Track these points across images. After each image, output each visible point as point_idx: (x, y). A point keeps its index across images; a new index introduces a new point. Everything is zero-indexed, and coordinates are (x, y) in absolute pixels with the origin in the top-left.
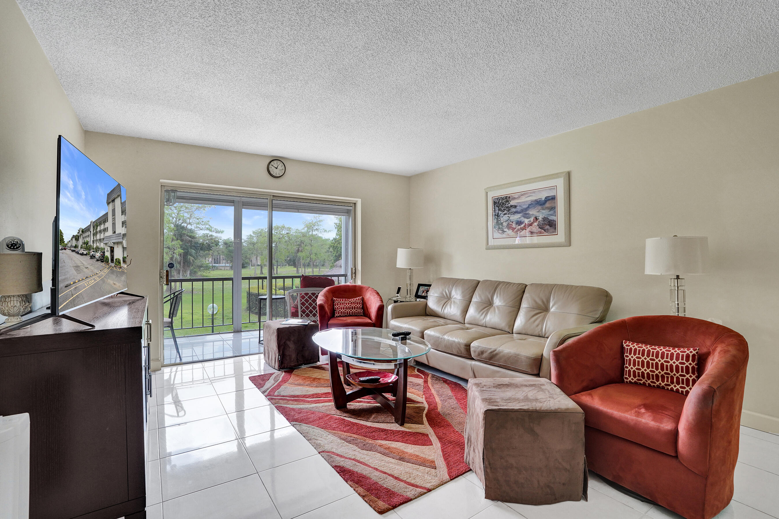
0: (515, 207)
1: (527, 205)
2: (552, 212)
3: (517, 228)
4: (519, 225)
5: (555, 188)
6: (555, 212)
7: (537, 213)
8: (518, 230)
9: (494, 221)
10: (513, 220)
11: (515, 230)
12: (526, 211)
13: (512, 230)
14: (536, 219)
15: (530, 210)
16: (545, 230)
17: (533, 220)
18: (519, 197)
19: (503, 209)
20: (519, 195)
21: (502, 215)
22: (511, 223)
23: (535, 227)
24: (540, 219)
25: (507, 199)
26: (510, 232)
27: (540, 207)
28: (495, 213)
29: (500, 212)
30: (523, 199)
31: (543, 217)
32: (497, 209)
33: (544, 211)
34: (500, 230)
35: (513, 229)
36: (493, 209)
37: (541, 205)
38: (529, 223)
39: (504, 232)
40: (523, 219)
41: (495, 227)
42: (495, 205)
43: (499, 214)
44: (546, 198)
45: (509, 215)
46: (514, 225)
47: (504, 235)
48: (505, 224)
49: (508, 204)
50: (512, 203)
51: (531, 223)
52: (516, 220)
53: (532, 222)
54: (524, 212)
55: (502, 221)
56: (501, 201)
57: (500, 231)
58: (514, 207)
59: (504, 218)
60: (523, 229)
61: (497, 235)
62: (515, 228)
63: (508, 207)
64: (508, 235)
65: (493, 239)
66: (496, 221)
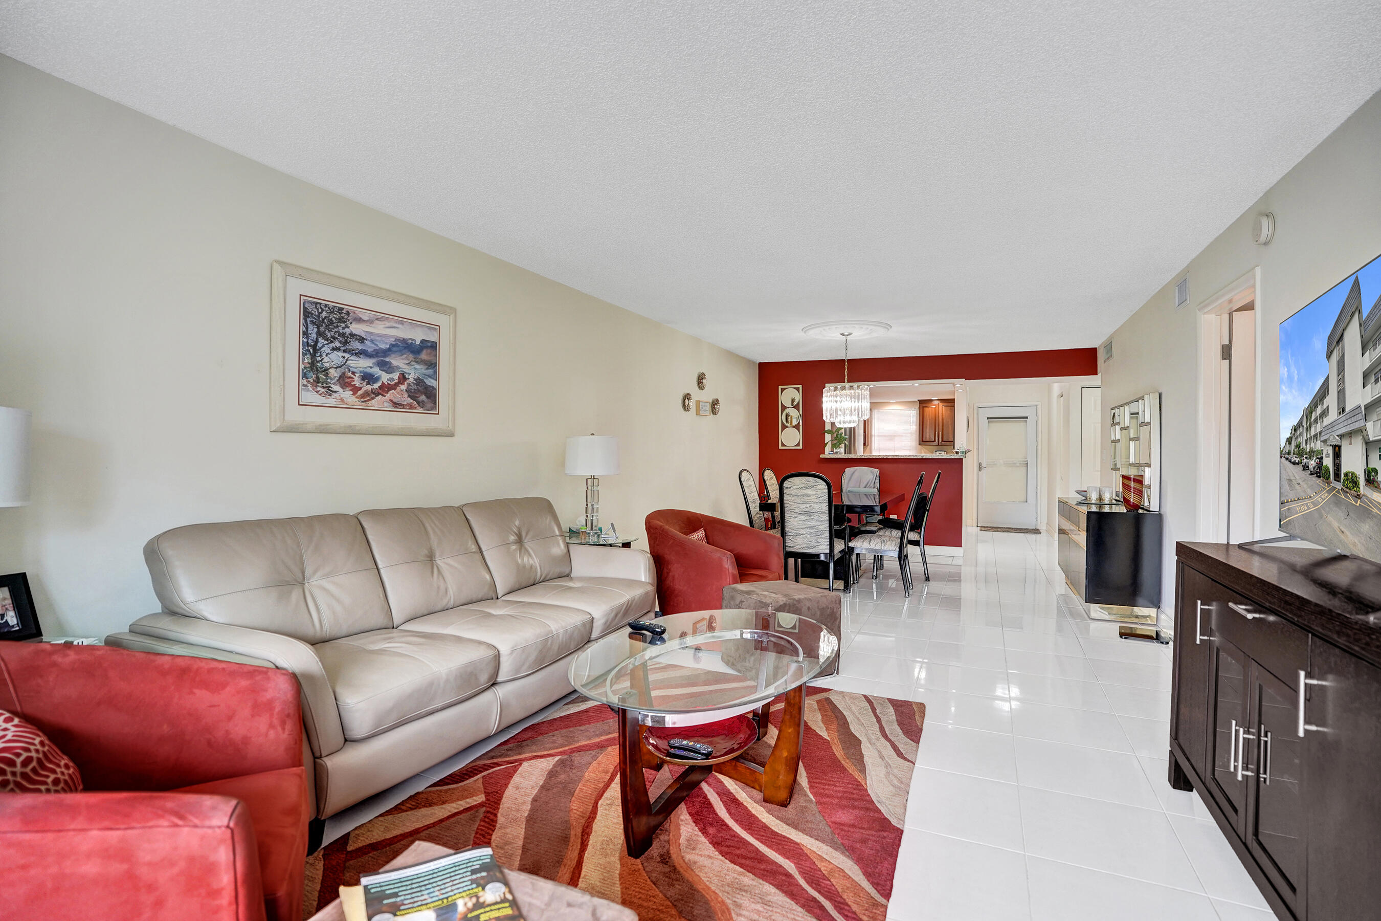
0: (362, 340)
1: (386, 343)
2: (430, 371)
3: (364, 389)
4: (368, 383)
5: (436, 329)
6: (435, 372)
7: (406, 367)
8: (366, 394)
9: (303, 360)
10: (356, 368)
11: (360, 393)
12: (385, 356)
13: (351, 390)
14: (403, 378)
15: (393, 356)
16: (418, 403)
17: (399, 378)
18: (370, 322)
19: (329, 335)
20: (372, 316)
21: (326, 349)
22: (350, 374)
23: (400, 394)
24: (411, 378)
25: (341, 315)
26: (347, 394)
27: (411, 356)
28: (308, 338)
29: (320, 340)
30: (379, 329)
31: (416, 377)
32: (313, 330)
33: (418, 366)
34: (320, 385)
35: (355, 390)
36: (303, 328)
37: (413, 352)
38: (389, 382)
39: (330, 392)
40: (376, 371)
41: (305, 376)
42: (308, 320)
43: (320, 345)
44: (423, 341)
45: (347, 355)
46: (357, 382)
47: (331, 401)
48: (333, 373)
49: (344, 328)
50: (356, 328)
51: (393, 383)
52: (361, 369)
53: (397, 381)
54: (381, 356)
55: (327, 365)
56: (324, 314)
57: (319, 389)
58: (359, 340)
59: (331, 358)
60: (376, 393)
61: (311, 396)
62: (360, 389)
63: (343, 335)
64: (342, 400)
65: (299, 404)
66: (308, 359)
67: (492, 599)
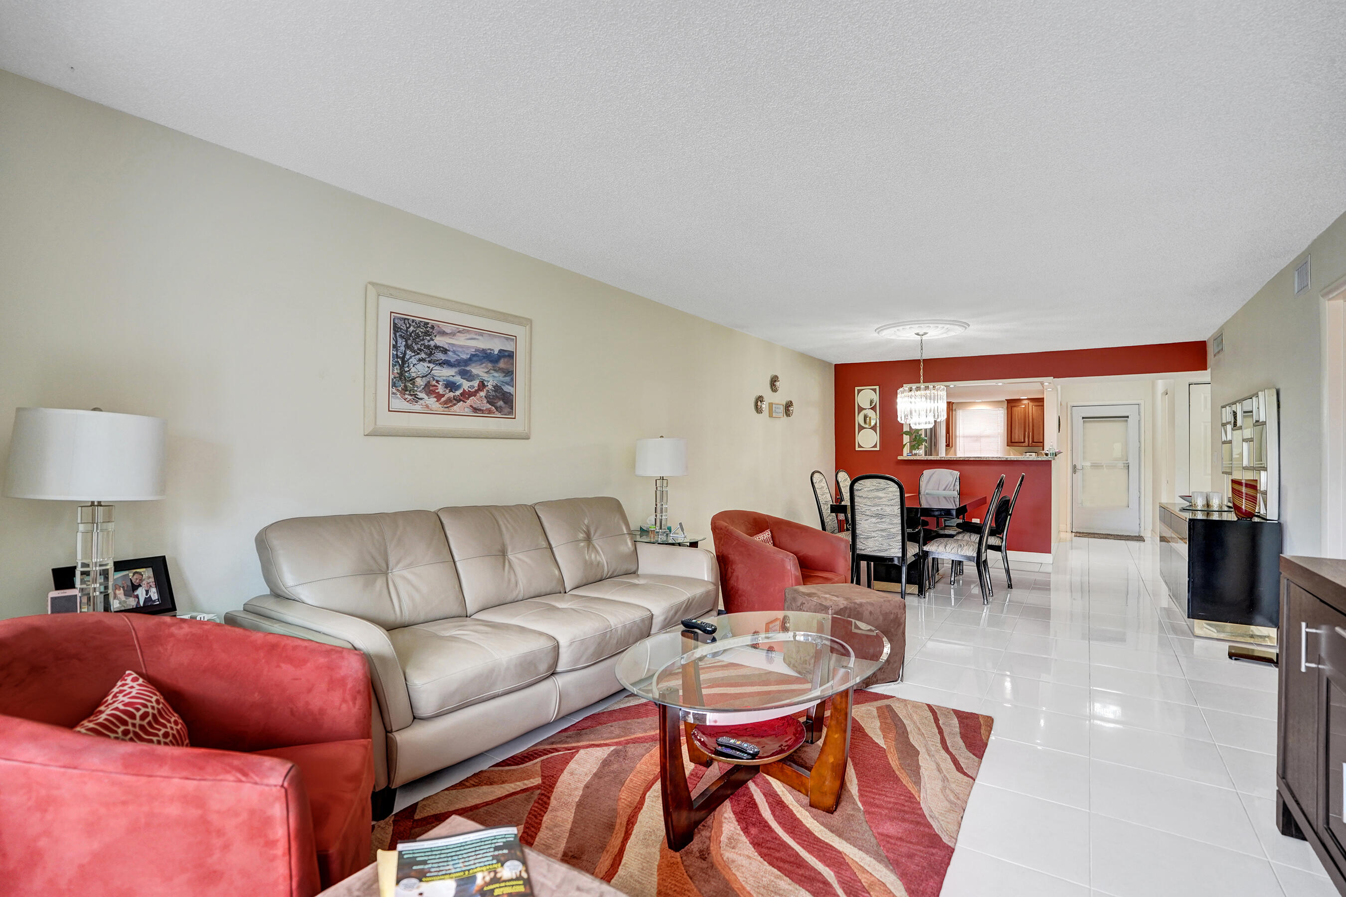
0: (445, 351)
1: (467, 354)
2: (507, 379)
3: (447, 396)
4: (451, 391)
5: (513, 339)
6: (512, 379)
7: (485, 375)
8: (449, 400)
9: (393, 370)
10: (440, 377)
11: (443, 399)
12: (466, 365)
13: (435, 397)
14: (482, 385)
15: (473, 365)
16: (496, 408)
17: (478, 385)
18: (453, 334)
19: (416, 348)
20: (454, 329)
21: (413, 360)
22: (434, 383)
23: (480, 400)
24: (490, 386)
25: (427, 329)
26: (432, 401)
27: (490, 365)
28: (397, 350)
29: (408, 352)
30: (460, 341)
31: (494, 384)
32: (402, 343)
33: (496, 374)
34: (408, 393)
35: (439, 397)
36: (393, 342)
37: (491, 361)
38: (470, 389)
39: (416, 399)
40: (458, 379)
41: (394, 385)
42: (398, 334)
43: (407, 357)
44: (501, 351)
45: (431, 365)
46: (441, 389)
47: (417, 407)
48: (420, 382)
49: (429, 341)
50: (439, 341)
51: (474, 390)
52: (445, 378)
53: (476, 388)
54: (462, 366)
55: (414, 375)
56: (412, 329)
57: (407, 396)
58: (442, 352)
59: (418, 368)
60: (458, 400)
61: (399, 403)
62: (443, 396)
63: (428, 347)
64: (427, 406)
65: (389, 411)
66: (397, 370)
67: (560, 593)
